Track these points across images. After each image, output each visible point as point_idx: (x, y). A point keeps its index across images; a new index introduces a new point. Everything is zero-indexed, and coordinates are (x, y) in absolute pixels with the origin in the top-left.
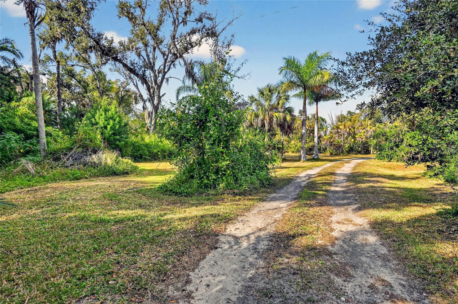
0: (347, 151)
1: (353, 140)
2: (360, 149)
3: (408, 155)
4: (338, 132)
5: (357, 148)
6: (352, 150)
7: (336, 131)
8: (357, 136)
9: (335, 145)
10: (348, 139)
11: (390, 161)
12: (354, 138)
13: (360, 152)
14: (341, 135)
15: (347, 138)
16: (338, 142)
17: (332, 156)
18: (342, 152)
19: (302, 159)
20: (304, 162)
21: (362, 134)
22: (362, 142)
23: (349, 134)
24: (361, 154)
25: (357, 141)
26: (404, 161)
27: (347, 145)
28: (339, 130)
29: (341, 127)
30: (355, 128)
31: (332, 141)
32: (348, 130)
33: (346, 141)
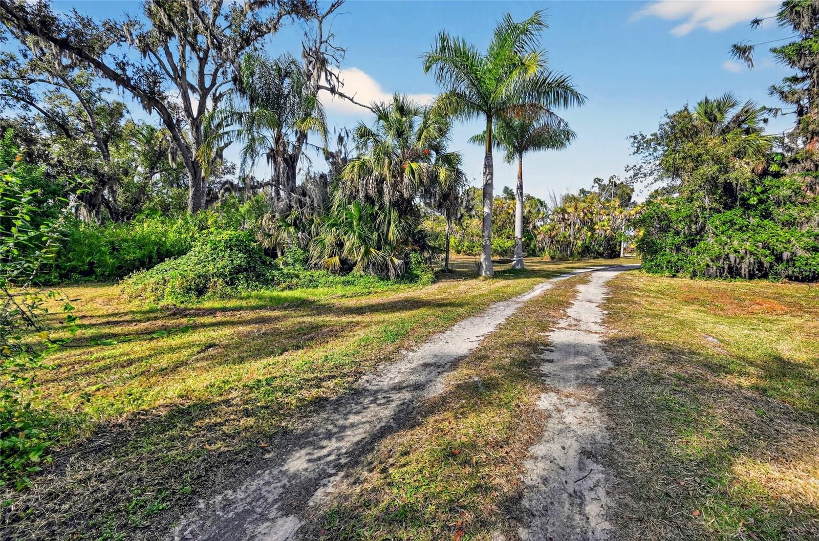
0: (579, 253)
1: (589, 234)
2: (602, 249)
3: (720, 264)
4: (564, 219)
5: (597, 247)
6: (588, 251)
7: (561, 216)
8: (596, 227)
9: (558, 241)
10: (582, 232)
11: (674, 276)
12: (592, 229)
13: (601, 255)
14: (570, 225)
15: (579, 230)
16: (565, 237)
17: (554, 263)
18: (572, 254)
19: (483, 274)
20: (486, 279)
21: (606, 223)
22: (605, 237)
23: (584, 223)
24: (604, 258)
25: (596, 236)
26: (710, 276)
27: (580, 243)
28: (566, 216)
29: (569, 210)
30: (592, 214)
31: (553, 234)
32: (582, 214)
33: (578, 236)
